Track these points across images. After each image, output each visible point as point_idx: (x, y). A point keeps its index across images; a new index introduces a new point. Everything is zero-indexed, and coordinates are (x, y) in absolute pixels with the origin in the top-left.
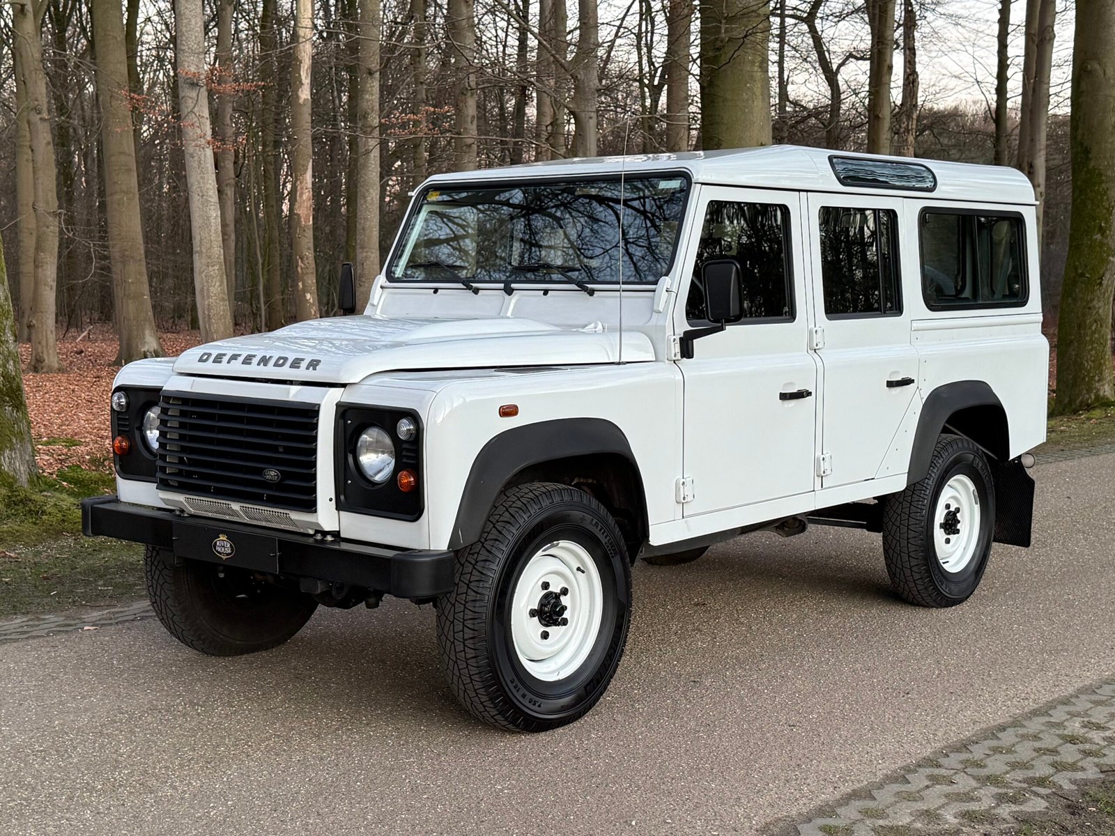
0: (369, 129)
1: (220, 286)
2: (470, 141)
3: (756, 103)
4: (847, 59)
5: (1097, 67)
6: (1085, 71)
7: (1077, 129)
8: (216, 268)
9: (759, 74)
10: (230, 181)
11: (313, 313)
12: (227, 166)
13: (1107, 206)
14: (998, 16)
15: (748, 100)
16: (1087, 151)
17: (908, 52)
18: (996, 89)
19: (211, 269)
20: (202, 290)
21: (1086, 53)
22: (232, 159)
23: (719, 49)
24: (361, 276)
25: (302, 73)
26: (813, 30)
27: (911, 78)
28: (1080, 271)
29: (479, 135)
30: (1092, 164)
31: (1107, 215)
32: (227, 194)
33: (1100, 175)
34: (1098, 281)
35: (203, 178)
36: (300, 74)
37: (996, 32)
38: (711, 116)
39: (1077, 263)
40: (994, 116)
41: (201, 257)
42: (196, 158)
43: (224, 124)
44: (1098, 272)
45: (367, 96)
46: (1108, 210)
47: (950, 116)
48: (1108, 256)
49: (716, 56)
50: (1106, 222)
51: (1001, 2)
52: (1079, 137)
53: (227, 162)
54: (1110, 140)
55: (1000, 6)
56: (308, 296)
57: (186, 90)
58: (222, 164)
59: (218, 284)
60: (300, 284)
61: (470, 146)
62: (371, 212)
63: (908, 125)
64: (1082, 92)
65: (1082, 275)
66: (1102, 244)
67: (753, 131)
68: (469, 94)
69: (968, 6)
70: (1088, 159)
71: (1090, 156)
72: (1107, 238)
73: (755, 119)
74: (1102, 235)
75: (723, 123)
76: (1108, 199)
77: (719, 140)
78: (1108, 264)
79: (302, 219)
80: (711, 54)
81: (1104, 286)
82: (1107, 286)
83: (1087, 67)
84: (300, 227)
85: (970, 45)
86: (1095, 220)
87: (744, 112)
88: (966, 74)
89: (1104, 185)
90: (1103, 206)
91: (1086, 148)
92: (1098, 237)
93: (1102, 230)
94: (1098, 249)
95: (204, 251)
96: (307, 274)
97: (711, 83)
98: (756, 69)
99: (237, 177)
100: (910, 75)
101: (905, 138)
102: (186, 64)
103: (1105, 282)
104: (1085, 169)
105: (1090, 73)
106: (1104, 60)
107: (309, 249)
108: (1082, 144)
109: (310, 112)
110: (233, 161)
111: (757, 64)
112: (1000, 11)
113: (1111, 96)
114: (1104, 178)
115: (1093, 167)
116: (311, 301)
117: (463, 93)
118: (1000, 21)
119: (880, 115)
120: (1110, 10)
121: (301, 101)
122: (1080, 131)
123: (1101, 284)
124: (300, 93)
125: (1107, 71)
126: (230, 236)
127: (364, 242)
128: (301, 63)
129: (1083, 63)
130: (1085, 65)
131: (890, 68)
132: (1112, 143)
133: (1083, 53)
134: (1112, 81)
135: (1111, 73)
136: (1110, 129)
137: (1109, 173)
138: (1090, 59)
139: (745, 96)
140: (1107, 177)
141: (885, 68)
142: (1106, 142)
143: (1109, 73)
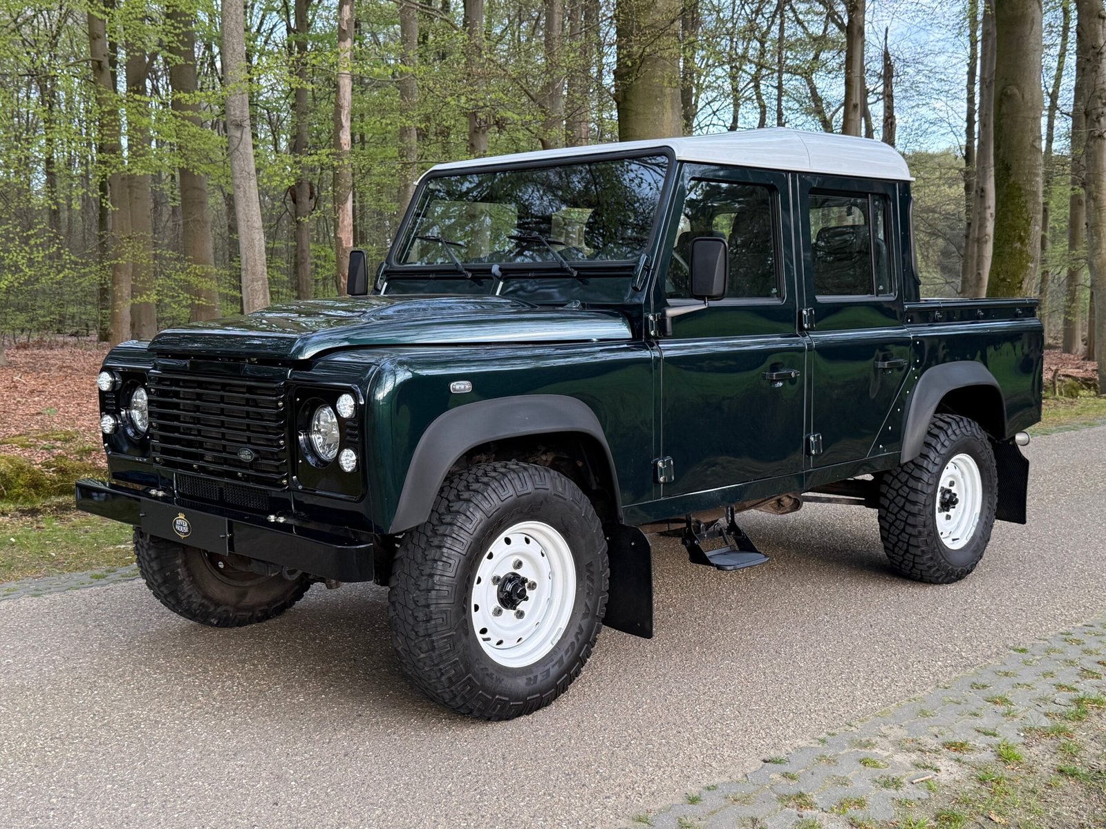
1: (264, 298)
3: (666, 116)
5: (1016, 91)
6: (1005, 95)
7: (999, 148)
8: (260, 283)
13: (1026, 217)
15: (658, 113)
16: (1008, 168)
17: (887, 103)
18: (966, 130)
19: (255, 283)
20: (248, 302)
21: (1006, 79)
22: (308, 194)
27: (890, 120)
28: (1002, 276)
30: (1012, 179)
31: (1026, 226)
33: (1020, 189)
34: (1019, 285)
35: (248, 206)
39: (999, 269)
40: (964, 152)
41: (246, 274)
42: (242, 189)
44: (1018, 277)
46: (1027, 220)
48: (1028, 262)
49: (628, 72)
50: (1026, 231)
52: (1001, 155)
54: (1028, 158)
57: (232, 130)
59: (261, 297)
64: (1003, 115)
65: (1004, 280)
66: (1021, 252)
70: (1009, 175)
71: (1010, 172)
72: (1025, 246)
74: (1022, 244)
76: (1026, 211)
78: (1027, 270)
79: (344, 242)
80: (624, 70)
81: (1024, 290)
82: (1026, 288)
83: (1007, 92)
84: (342, 249)
86: (1015, 230)
87: (655, 125)
89: (1023, 199)
90: (1023, 218)
91: (1007, 164)
92: (1018, 245)
93: (1021, 240)
94: (1018, 256)
95: (249, 268)
97: (625, 99)
100: (889, 118)
102: (232, 109)
103: (1024, 286)
104: (1006, 184)
105: (1011, 97)
106: (1023, 85)
108: (1003, 161)
113: (1029, 118)
114: (1023, 192)
115: (1014, 182)
118: (968, 73)
120: (1028, 40)
122: (1002, 150)
123: (1020, 288)
125: (1026, 96)
129: (1004, 88)
130: (1005, 90)
131: (855, 106)
132: (1030, 160)
133: (1003, 80)
134: (1030, 105)
135: (1030, 97)
136: (1029, 147)
137: (1028, 187)
138: (1010, 85)
139: (656, 110)
140: (1026, 191)
141: (852, 106)
142: (1025, 159)
143: (1027, 96)
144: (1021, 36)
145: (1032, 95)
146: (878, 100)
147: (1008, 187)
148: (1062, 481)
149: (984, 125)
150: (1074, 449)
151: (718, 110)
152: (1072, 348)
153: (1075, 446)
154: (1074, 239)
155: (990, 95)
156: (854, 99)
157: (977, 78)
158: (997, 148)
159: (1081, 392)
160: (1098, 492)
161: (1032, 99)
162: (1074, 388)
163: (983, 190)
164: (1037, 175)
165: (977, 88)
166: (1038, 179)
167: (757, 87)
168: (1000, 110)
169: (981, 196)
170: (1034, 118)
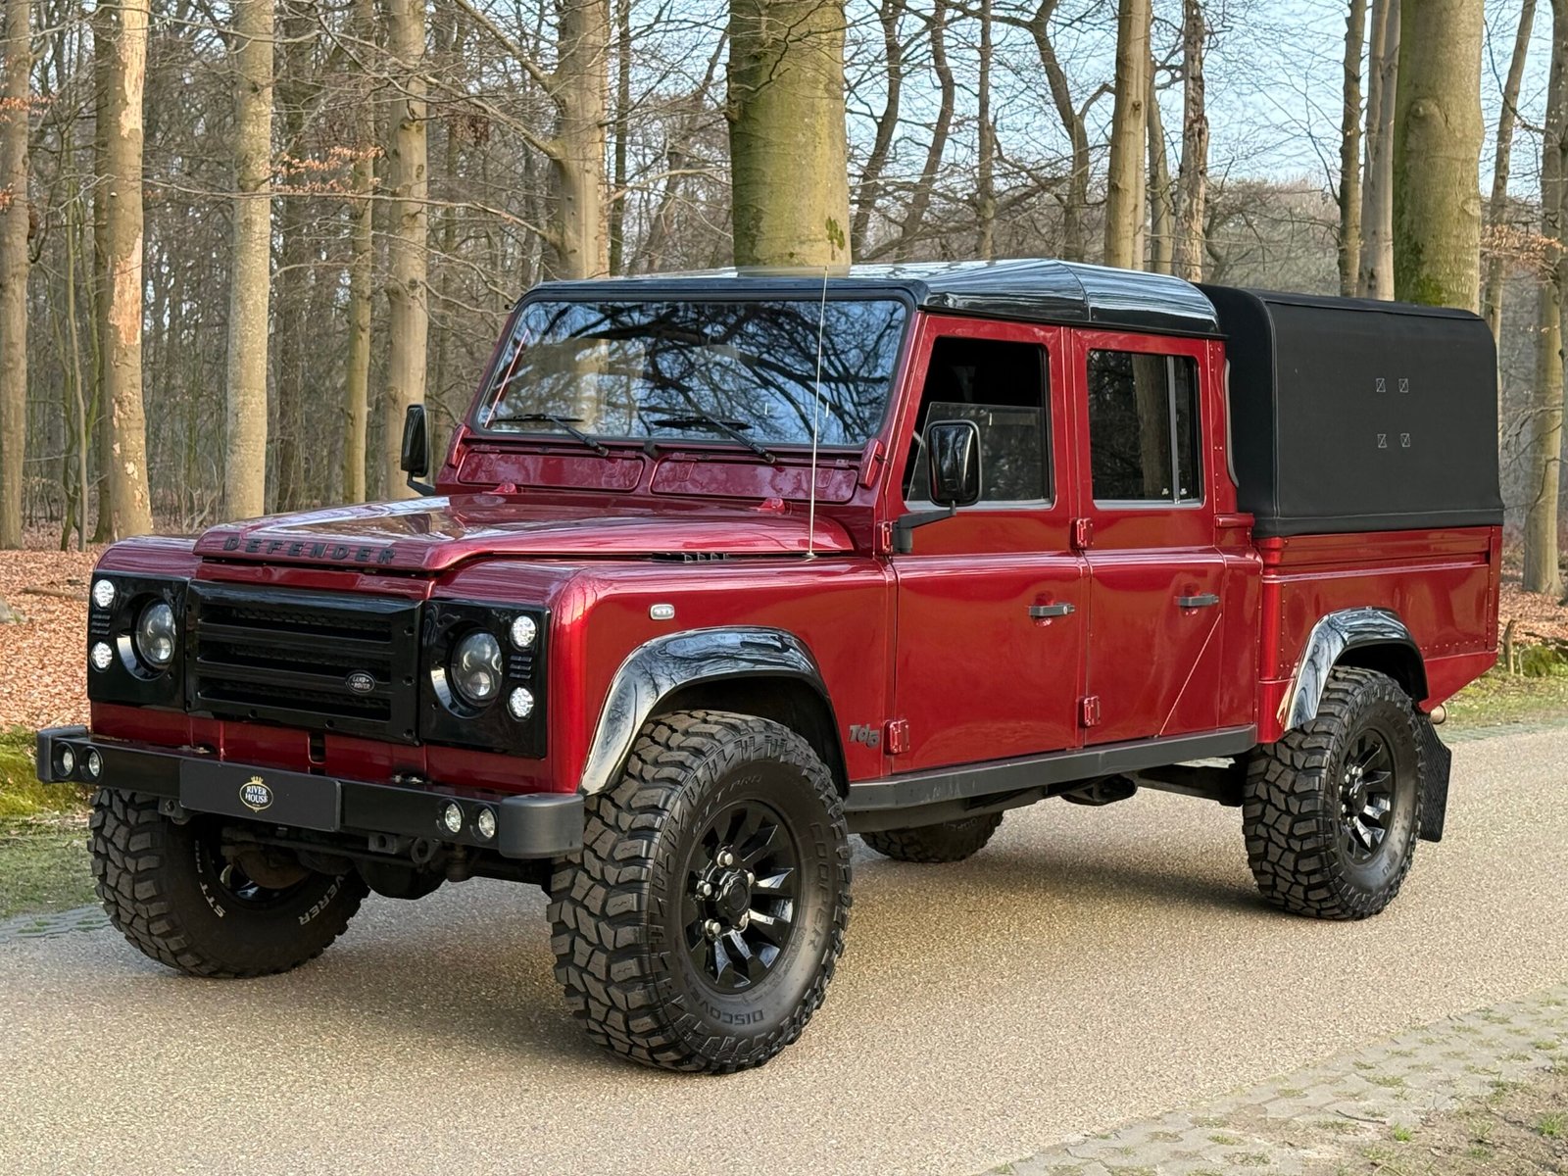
0: (252, 185)
2: (414, 208)
3: (819, 151)
4: (1100, 92)
5: (1435, 110)
6: (1415, 116)
7: (1403, 213)
9: (825, 102)
10: (19, 269)
11: (139, 497)
12: (16, 242)
14: (1345, 29)
15: (806, 144)
16: (1417, 250)
17: (1191, 84)
18: (1341, 150)
21: (1417, 87)
22: (25, 229)
23: (756, 58)
24: (234, 435)
25: (126, 85)
26: (1042, 42)
27: (1196, 126)
29: (429, 198)
30: (1426, 271)
32: (14, 292)
33: (1439, 290)
36: (123, 88)
37: (1342, 57)
38: (746, 170)
40: (1338, 192)
43: (12, 171)
45: (250, 129)
47: (1273, 193)
49: (752, 69)
51: (1350, 6)
52: (1406, 226)
53: (14, 237)
54: (1455, 233)
55: (1348, 13)
56: (131, 468)
58: (7, 240)
60: (117, 447)
61: (414, 216)
62: (253, 326)
63: (1191, 205)
64: (1410, 152)
67: (815, 196)
68: (414, 129)
69: (1297, 12)
70: (1420, 263)
71: (1421, 257)
73: (818, 178)
75: (765, 183)
77: (759, 210)
79: (123, 335)
80: (745, 66)
83: (1418, 110)
84: (119, 348)
85: (1300, 75)
87: (800, 165)
88: (1293, 124)
91: (1416, 244)
96: (128, 429)
97: (745, 115)
98: (819, 93)
99: (33, 262)
100: (1195, 121)
101: (1186, 225)
104: (1414, 280)
105: (1423, 120)
106: (1447, 99)
107: (133, 386)
108: (1409, 238)
109: (141, 151)
110: (26, 233)
111: (821, 86)
112: (1348, 20)
113: (1457, 159)
114: (1444, 295)
115: (1428, 276)
116: (136, 476)
117: (403, 127)
118: (1347, 37)
119: (1120, 185)
120: (1457, 15)
121: (125, 133)
122: (1406, 217)
124: (122, 119)
125: (1451, 118)
126: (18, 363)
127: (241, 377)
128: (125, 66)
129: (1412, 103)
130: (1415, 107)
131: (1136, 107)
132: (1458, 237)
133: (1413, 87)
134: (1459, 135)
135: (1459, 121)
136: (1456, 213)
137: (1453, 287)
138: (1425, 98)
139: (801, 138)
140: (1450, 293)
141: (1129, 107)
142: (1448, 235)
143: (1455, 120)
144: (1445, 9)
145: (1463, 116)
146: (1174, 80)
147: (1418, 284)
148: (1498, 811)
149: (1375, 151)
150: (1524, 763)
151: (859, 83)
152: (1540, 582)
153: (1525, 758)
154: (1545, 371)
155: (1386, 94)
156: (1133, 92)
157: (1365, 49)
158: (1398, 212)
159: (1555, 668)
160: (1556, 829)
161: (1463, 124)
162: (1542, 660)
163: (1372, 276)
164: (1471, 265)
165: (1364, 68)
166: (1472, 272)
167: (936, 39)
168: (1404, 144)
169: (1370, 287)
170: (1465, 161)
